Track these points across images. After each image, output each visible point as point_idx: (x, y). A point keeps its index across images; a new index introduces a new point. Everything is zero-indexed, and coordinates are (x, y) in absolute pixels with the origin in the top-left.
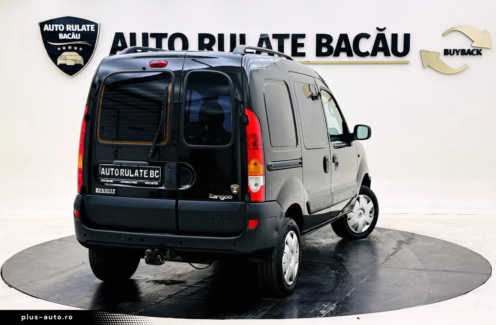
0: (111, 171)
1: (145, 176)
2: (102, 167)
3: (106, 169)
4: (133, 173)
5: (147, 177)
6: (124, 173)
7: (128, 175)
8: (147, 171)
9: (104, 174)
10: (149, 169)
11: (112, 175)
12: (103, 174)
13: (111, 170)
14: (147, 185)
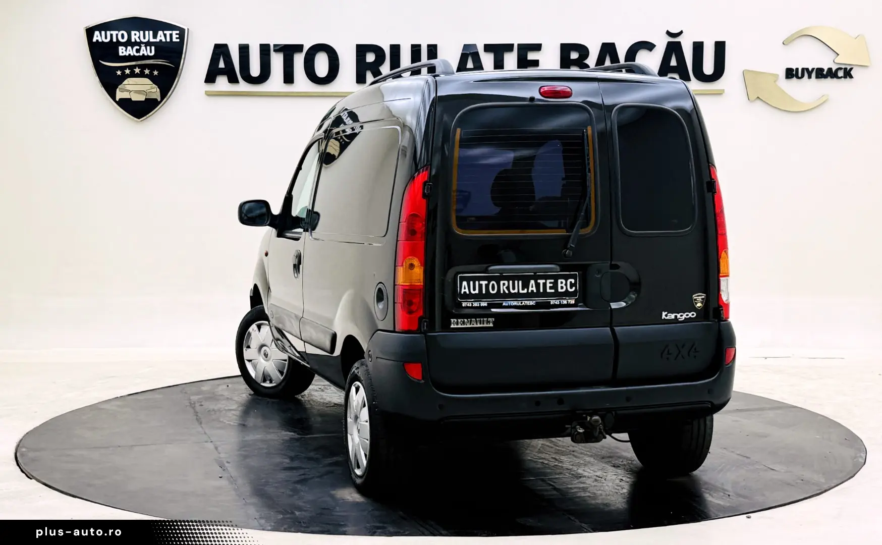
0: (480, 286)
1: (548, 290)
2: (462, 279)
3: (471, 283)
4: (526, 285)
5: (553, 291)
6: (508, 288)
7: (516, 291)
8: (553, 281)
9: (468, 293)
10: (556, 278)
11: (484, 292)
12: (465, 292)
13: (482, 284)
14: (555, 306)
